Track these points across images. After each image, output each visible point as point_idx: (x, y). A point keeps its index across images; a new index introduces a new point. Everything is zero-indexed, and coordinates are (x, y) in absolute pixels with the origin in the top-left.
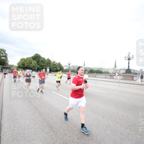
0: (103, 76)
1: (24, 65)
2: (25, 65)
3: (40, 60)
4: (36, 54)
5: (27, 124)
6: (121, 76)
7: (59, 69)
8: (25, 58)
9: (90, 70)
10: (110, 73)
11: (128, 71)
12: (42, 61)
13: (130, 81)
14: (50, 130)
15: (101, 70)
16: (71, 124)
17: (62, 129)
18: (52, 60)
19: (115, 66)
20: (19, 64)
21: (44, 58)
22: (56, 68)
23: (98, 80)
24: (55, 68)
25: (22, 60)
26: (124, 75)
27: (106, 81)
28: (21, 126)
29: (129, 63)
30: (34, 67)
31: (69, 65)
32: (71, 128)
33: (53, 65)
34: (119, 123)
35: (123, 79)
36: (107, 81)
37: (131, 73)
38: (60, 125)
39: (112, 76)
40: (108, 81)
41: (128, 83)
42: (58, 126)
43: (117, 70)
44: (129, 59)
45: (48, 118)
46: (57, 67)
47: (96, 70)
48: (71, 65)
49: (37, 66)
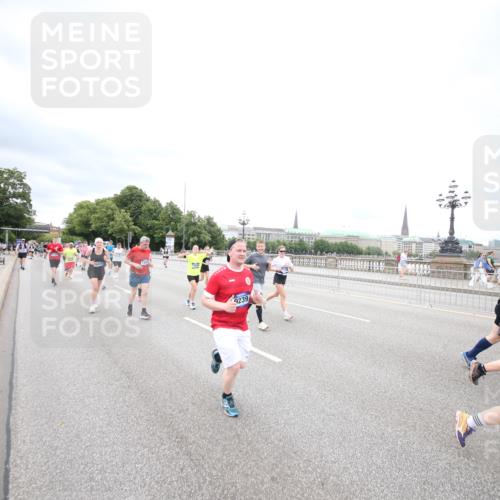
0: (360, 264)
1: (87, 224)
2: (93, 226)
3: (143, 208)
4: (130, 189)
5: (98, 429)
6: (425, 263)
7: (208, 238)
8: (93, 201)
9: (316, 243)
10: (386, 253)
11: (451, 246)
12: (150, 210)
13: (455, 281)
14: (177, 450)
15: (354, 243)
16: (250, 430)
17: (219, 448)
18: (185, 208)
19: (405, 229)
20: (69, 221)
21: (156, 203)
22: (199, 237)
23: (345, 278)
24: (193, 235)
25: (80, 206)
26: (437, 259)
27: (373, 281)
28: (77, 436)
29: (452, 219)
30: (121, 231)
31: (244, 224)
32: (249, 444)
33: (187, 225)
34: (418, 427)
35: (431, 275)
36: (376, 282)
37: (461, 252)
38: (210, 433)
39: (393, 265)
40: (380, 282)
41: (447, 290)
42: (204, 438)
43: (410, 243)
44: (453, 205)
45: (170, 407)
46: (200, 233)
47: (336, 244)
48: (250, 226)
49: (133, 230)
